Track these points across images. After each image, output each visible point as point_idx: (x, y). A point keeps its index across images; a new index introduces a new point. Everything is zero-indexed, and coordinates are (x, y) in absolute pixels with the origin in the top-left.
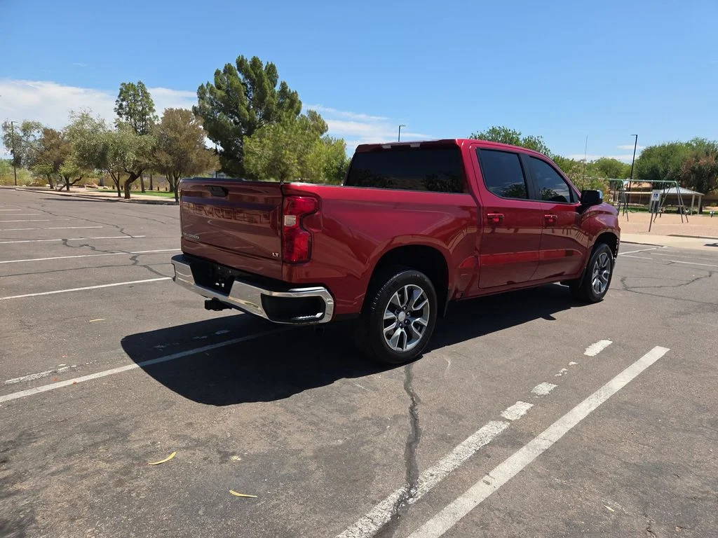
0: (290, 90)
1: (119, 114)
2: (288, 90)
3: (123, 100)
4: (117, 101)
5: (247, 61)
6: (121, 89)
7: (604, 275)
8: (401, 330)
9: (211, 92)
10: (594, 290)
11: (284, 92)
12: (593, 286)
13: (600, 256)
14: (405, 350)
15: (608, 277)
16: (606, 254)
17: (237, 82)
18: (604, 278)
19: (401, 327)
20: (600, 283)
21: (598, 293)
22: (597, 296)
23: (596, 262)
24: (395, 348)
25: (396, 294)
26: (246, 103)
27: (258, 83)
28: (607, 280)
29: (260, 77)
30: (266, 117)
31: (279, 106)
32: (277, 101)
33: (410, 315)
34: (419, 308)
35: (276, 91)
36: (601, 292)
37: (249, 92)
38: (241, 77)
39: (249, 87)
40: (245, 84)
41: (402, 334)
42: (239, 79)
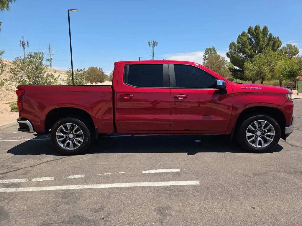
0: (274, 37)
1: (205, 60)
2: (273, 37)
3: (206, 55)
4: (204, 55)
5: (252, 28)
6: (206, 51)
7: (267, 136)
8: (69, 141)
9: (234, 45)
10: (251, 144)
11: (270, 38)
12: (250, 142)
13: (255, 122)
14: (70, 149)
15: (273, 137)
16: (265, 121)
17: (245, 39)
18: (267, 138)
19: (70, 140)
20: (260, 140)
21: (257, 147)
22: (256, 149)
23: (250, 126)
24: (64, 148)
25: (62, 126)
26: (249, 47)
27: (257, 37)
28: (272, 140)
29: (258, 34)
30: (260, 52)
31: (267, 45)
32: (266, 43)
33: (76, 136)
34: (77, 133)
35: (266, 38)
36: (263, 147)
37: (253, 42)
38: (249, 36)
39: (253, 39)
40: (250, 39)
41: (69, 143)
42: (248, 37)
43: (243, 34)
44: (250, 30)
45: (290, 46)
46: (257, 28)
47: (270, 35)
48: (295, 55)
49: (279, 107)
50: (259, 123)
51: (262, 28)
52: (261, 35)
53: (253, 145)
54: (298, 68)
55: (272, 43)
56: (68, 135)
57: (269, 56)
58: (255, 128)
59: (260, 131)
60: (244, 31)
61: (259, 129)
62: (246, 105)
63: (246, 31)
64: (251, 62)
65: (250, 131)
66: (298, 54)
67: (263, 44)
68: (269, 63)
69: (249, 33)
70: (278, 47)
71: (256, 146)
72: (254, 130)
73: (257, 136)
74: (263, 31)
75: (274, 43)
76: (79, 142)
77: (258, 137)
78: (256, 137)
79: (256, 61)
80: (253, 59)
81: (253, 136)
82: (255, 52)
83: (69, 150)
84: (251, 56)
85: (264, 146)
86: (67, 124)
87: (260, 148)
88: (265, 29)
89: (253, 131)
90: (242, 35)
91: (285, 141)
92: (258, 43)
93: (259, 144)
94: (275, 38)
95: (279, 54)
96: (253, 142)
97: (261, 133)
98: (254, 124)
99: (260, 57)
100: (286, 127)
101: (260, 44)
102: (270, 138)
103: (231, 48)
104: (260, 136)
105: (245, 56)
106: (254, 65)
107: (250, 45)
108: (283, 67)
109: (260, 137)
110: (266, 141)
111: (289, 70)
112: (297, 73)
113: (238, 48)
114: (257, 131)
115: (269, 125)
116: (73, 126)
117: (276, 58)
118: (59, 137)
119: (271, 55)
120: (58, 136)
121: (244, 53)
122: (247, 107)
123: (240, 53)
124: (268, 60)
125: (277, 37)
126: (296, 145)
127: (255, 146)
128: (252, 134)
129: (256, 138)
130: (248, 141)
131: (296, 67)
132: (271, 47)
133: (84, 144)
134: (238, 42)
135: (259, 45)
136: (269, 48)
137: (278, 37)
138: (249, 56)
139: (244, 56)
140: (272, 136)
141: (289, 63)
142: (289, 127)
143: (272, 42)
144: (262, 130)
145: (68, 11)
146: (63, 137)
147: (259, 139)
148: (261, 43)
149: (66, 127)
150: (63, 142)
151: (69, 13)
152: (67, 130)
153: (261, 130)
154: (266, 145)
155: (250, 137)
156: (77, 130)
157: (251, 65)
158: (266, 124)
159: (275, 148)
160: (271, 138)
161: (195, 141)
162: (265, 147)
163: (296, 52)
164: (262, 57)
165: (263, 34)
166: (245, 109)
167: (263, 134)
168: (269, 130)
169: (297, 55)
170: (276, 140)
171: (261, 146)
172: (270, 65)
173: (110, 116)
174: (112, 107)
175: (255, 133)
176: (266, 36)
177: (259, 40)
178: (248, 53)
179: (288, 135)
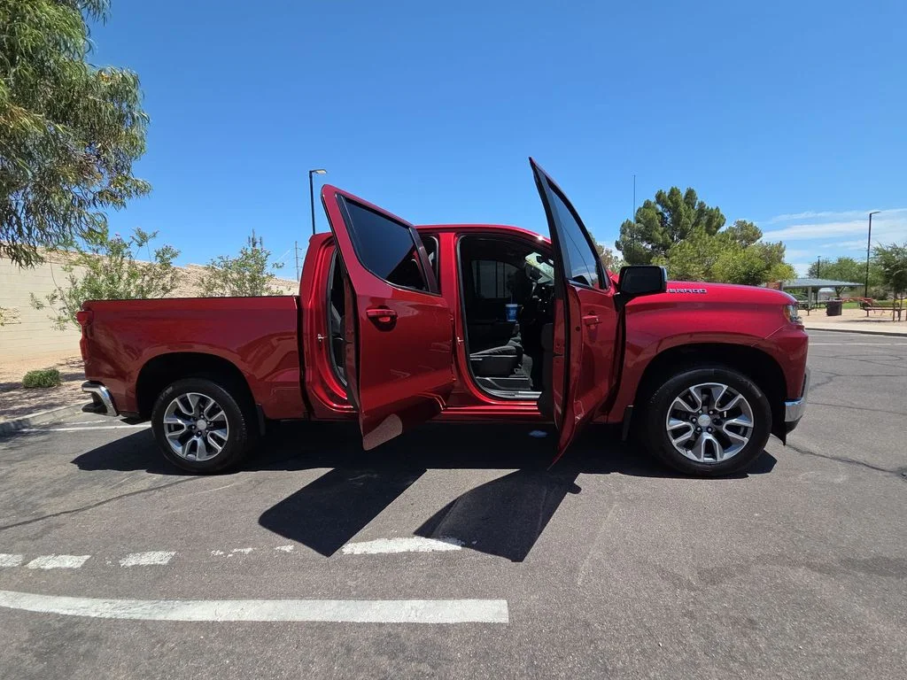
0: (710, 208)
2: (706, 208)
5: (665, 193)
7: (730, 428)
8: (195, 438)
9: (629, 227)
10: (682, 451)
11: (701, 211)
12: (678, 445)
13: (692, 389)
14: (198, 459)
15: (750, 433)
16: (724, 386)
17: (651, 214)
18: (731, 434)
19: (198, 436)
20: (708, 442)
21: (701, 460)
22: (699, 465)
23: (678, 399)
24: (184, 456)
25: (176, 400)
26: (661, 229)
27: (674, 209)
28: (746, 440)
29: (676, 204)
30: (682, 237)
31: (696, 224)
32: (693, 220)
33: (212, 425)
34: (214, 419)
35: (693, 212)
36: (719, 459)
37: (667, 218)
38: (659, 208)
39: (666, 215)
40: (660, 213)
41: (195, 442)
42: (657, 210)
43: (647, 205)
44: (659, 197)
45: (742, 225)
46: (674, 192)
47: (701, 204)
48: (754, 240)
49: (764, 345)
50: (706, 391)
51: (683, 193)
52: (683, 207)
53: (690, 455)
54: (764, 265)
55: (705, 219)
56: (193, 423)
57: (701, 243)
58: (693, 404)
59: (709, 414)
60: (648, 200)
61: (705, 408)
62: (661, 341)
63: (653, 200)
64: (665, 257)
65: (678, 414)
66: (761, 239)
67: (688, 220)
68: (701, 258)
69: (658, 202)
70: (718, 227)
71: (699, 457)
72: (692, 411)
73: (699, 429)
74: (685, 199)
75: (711, 220)
76: (219, 441)
77: (701, 431)
78: (696, 430)
79: (676, 255)
80: (669, 251)
81: (686, 429)
82: (673, 239)
83: (195, 462)
84: (666, 247)
85: (721, 457)
86: (188, 395)
87: (710, 464)
88: (690, 194)
89: (688, 414)
90: (644, 207)
91: (784, 444)
92: (676, 222)
93: (706, 452)
94: (712, 209)
95: (720, 240)
96: (689, 445)
97: (713, 421)
98: (690, 393)
99: (681, 248)
100: (788, 404)
101: (681, 223)
102: (737, 433)
103: (623, 232)
104: (709, 427)
105: (652, 247)
106: (672, 262)
107: (662, 226)
108: (731, 264)
109: (710, 433)
110: (726, 443)
111: (743, 269)
112: (761, 275)
113: (639, 231)
114: (698, 414)
115: (734, 396)
116: (203, 401)
117: (716, 248)
118: (173, 429)
119: (706, 243)
120: (169, 425)
121: (650, 240)
122: (666, 345)
123: (642, 240)
124: (698, 252)
125: (714, 208)
126: (812, 450)
127: (695, 458)
128: (684, 423)
129: (697, 435)
130: (675, 442)
131: (759, 264)
132: (704, 228)
133: (230, 446)
134: (638, 221)
135: (679, 225)
136: (701, 229)
137: (717, 208)
138: (661, 245)
139: (650, 246)
140: (746, 428)
141: (744, 257)
142: (796, 403)
143: (706, 217)
144: (715, 411)
145: (311, 172)
146: (181, 427)
147: (707, 436)
148: (684, 219)
149: (185, 403)
150: (182, 440)
151: (311, 177)
152: (190, 409)
153: (711, 412)
154: (727, 456)
155: (678, 433)
156: (213, 411)
157: (665, 262)
158: (725, 394)
159: (754, 462)
160: (744, 435)
161: (532, 434)
162: (723, 462)
163: (756, 235)
164: (687, 246)
165: (687, 203)
166: (659, 352)
167: (718, 423)
168: (735, 412)
169: (758, 241)
170: (758, 439)
171: (714, 456)
172: (703, 262)
173: (292, 375)
174: (297, 349)
175: (694, 420)
176: (693, 208)
177: (680, 215)
178: (658, 240)
179: (791, 426)
